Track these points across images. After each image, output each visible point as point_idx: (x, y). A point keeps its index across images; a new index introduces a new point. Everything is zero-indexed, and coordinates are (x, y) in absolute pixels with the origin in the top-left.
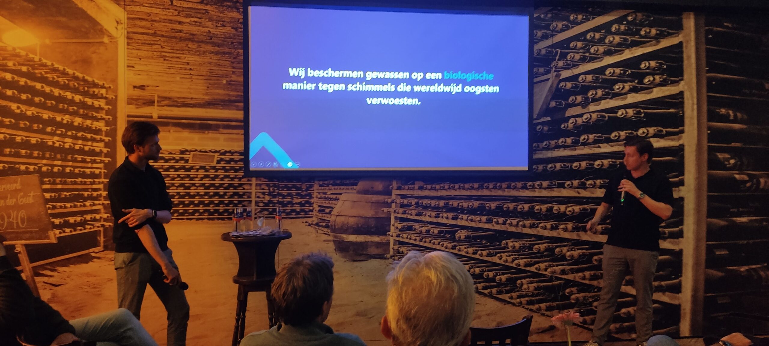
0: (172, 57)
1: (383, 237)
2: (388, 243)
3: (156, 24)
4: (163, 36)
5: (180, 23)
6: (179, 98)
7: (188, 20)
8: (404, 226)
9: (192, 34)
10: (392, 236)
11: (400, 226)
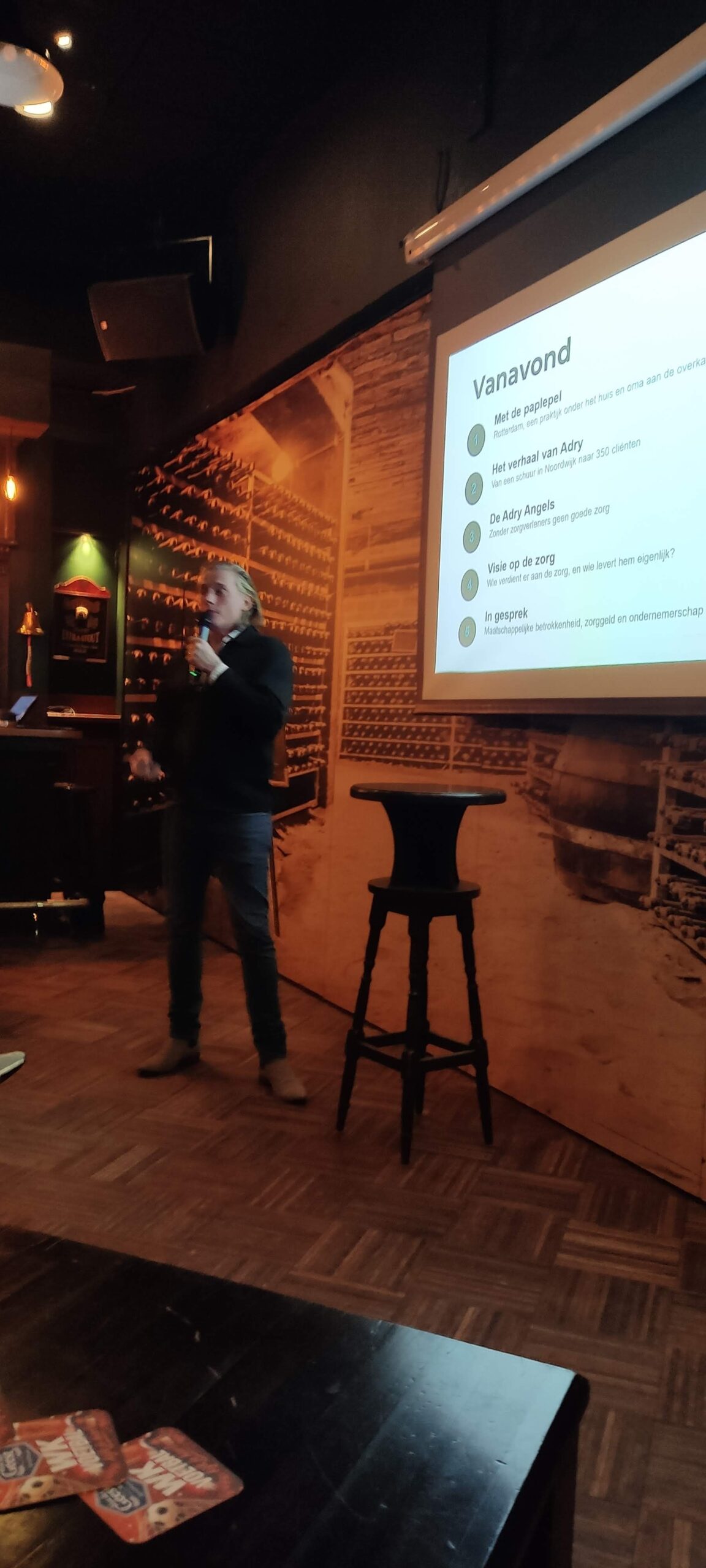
0: (388, 447)
1: (640, 844)
2: (647, 864)
3: (377, 389)
4: (382, 409)
5: (398, 374)
6: (390, 524)
7: (404, 365)
8: (685, 817)
9: (409, 391)
10: (658, 845)
11: (676, 816)
